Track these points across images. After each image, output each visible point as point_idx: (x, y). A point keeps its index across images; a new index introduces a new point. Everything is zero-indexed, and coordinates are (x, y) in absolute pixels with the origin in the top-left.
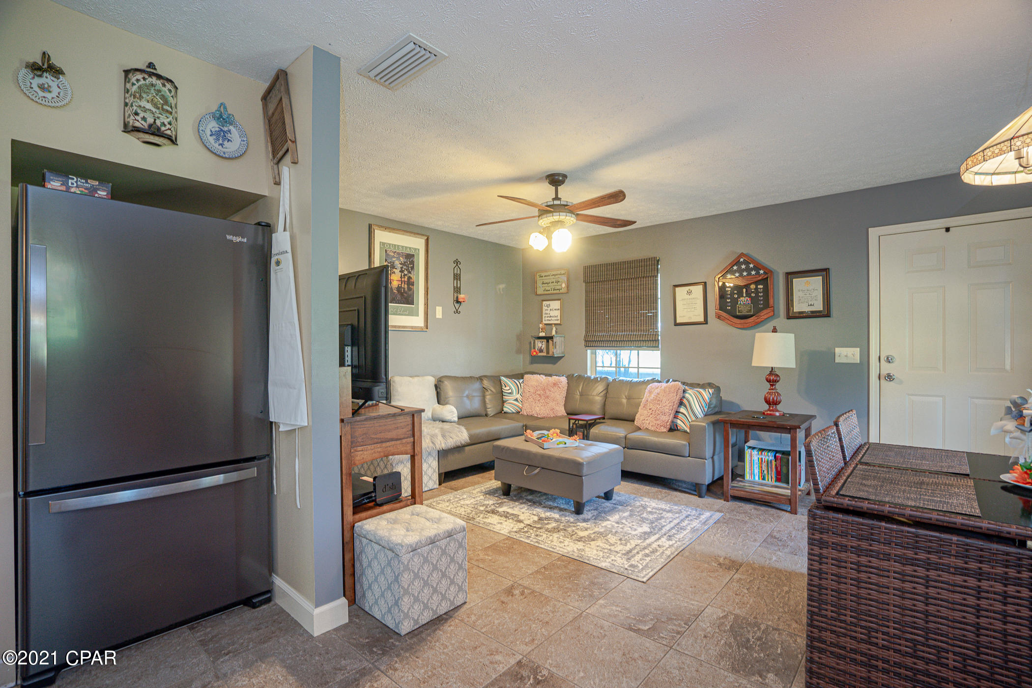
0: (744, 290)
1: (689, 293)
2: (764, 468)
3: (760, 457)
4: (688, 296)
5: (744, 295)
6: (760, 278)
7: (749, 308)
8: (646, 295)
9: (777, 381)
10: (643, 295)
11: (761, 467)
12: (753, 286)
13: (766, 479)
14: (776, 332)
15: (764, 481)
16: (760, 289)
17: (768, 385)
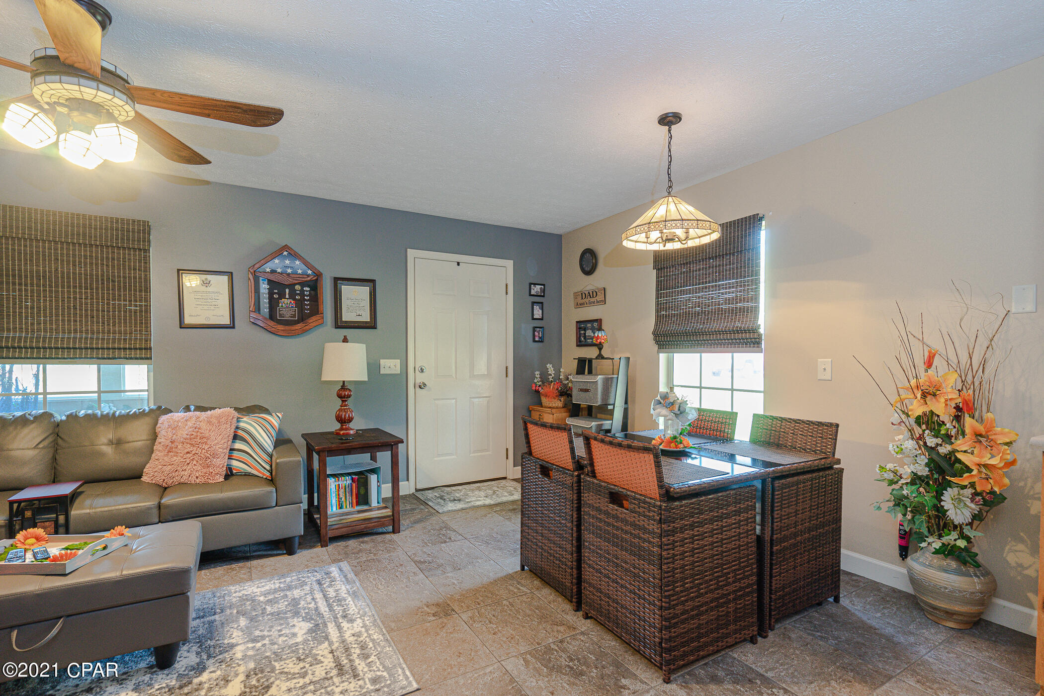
0: (287, 291)
1: (206, 283)
2: (342, 495)
3: (337, 484)
4: (204, 288)
5: (287, 296)
6: (309, 279)
7: (294, 313)
8: (125, 277)
9: (349, 396)
10: (119, 276)
11: (339, 495)
12: (298, 287)
13: (344, 507)
14: (347, 342)
15: (341, 510)
16: (307, 291)
17: (339, 401)
